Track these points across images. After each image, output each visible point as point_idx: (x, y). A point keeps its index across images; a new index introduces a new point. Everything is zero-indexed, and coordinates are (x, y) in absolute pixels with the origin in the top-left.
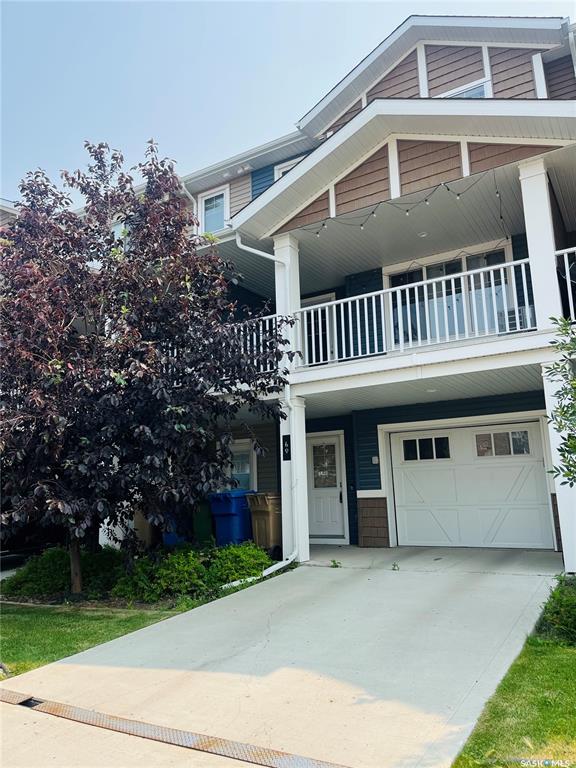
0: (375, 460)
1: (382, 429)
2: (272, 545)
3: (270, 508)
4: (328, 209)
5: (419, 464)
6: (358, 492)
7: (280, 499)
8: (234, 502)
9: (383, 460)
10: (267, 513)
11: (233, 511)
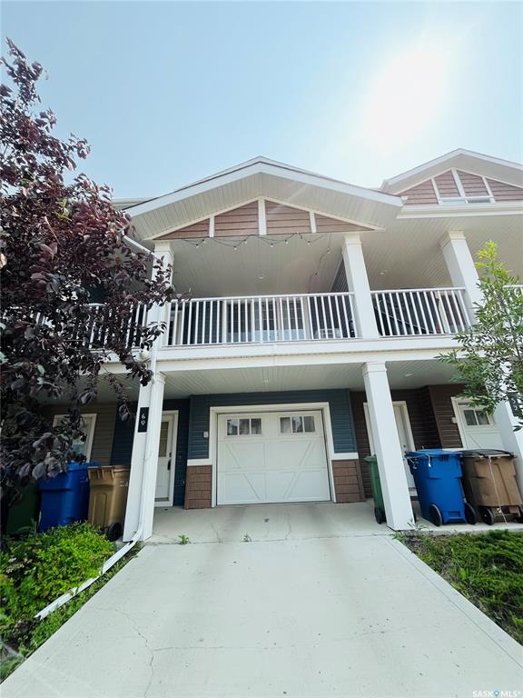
0: (206, 435)
1: (214, 410)
2: (110, 522)
3: (115, 482)
4: (207, 231)
5: (239, 438)
6: (189, 461)
7: (129, 471)
8: (70, 476)
9: (212, 435)
10: (110, 487)
11: (68, 486)
